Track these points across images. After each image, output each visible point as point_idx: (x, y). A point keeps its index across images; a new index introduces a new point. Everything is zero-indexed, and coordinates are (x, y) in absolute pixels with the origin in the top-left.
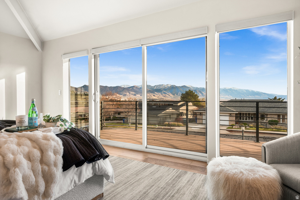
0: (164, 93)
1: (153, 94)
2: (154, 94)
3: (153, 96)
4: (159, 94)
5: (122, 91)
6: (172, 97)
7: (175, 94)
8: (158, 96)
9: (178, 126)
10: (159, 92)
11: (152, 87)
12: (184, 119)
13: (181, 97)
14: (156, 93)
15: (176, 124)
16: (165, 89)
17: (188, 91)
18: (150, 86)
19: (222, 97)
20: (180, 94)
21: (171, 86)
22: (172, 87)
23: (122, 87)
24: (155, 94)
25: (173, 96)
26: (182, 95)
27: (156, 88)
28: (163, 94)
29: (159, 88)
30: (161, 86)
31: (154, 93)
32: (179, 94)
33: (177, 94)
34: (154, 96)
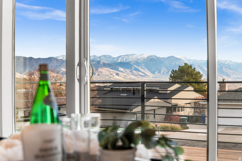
0: (136, 70)
1: (116, 72)
2: (118, 72)
3: (115, 75)
4: (126, 71)
5: (59, 66)
6: (151, 77)
7: (155, 71)
8: (125, 76)
9: (173, 130)
10: (126, 68)
11: (114, 58)
12: (181, 117)
13: (171, 76)
14: (120, 69)
15: (168, 127)
16: (137, 63)
17: (184, 65)
18: (110, 56)
19: (239, 77)
20: (165, 71)
21: (148, 57)
22: (150, 59)
23: (59, 58)
24: (120, 71)
25: (152, 74)
26: (173, 73)
27: (121, 60)
28: (134, 71)
29: (126, 60)
30: (130, 57)
31: (117, 70)
32: (162, 72)
33: (159, 72)
34: (117, 74)
